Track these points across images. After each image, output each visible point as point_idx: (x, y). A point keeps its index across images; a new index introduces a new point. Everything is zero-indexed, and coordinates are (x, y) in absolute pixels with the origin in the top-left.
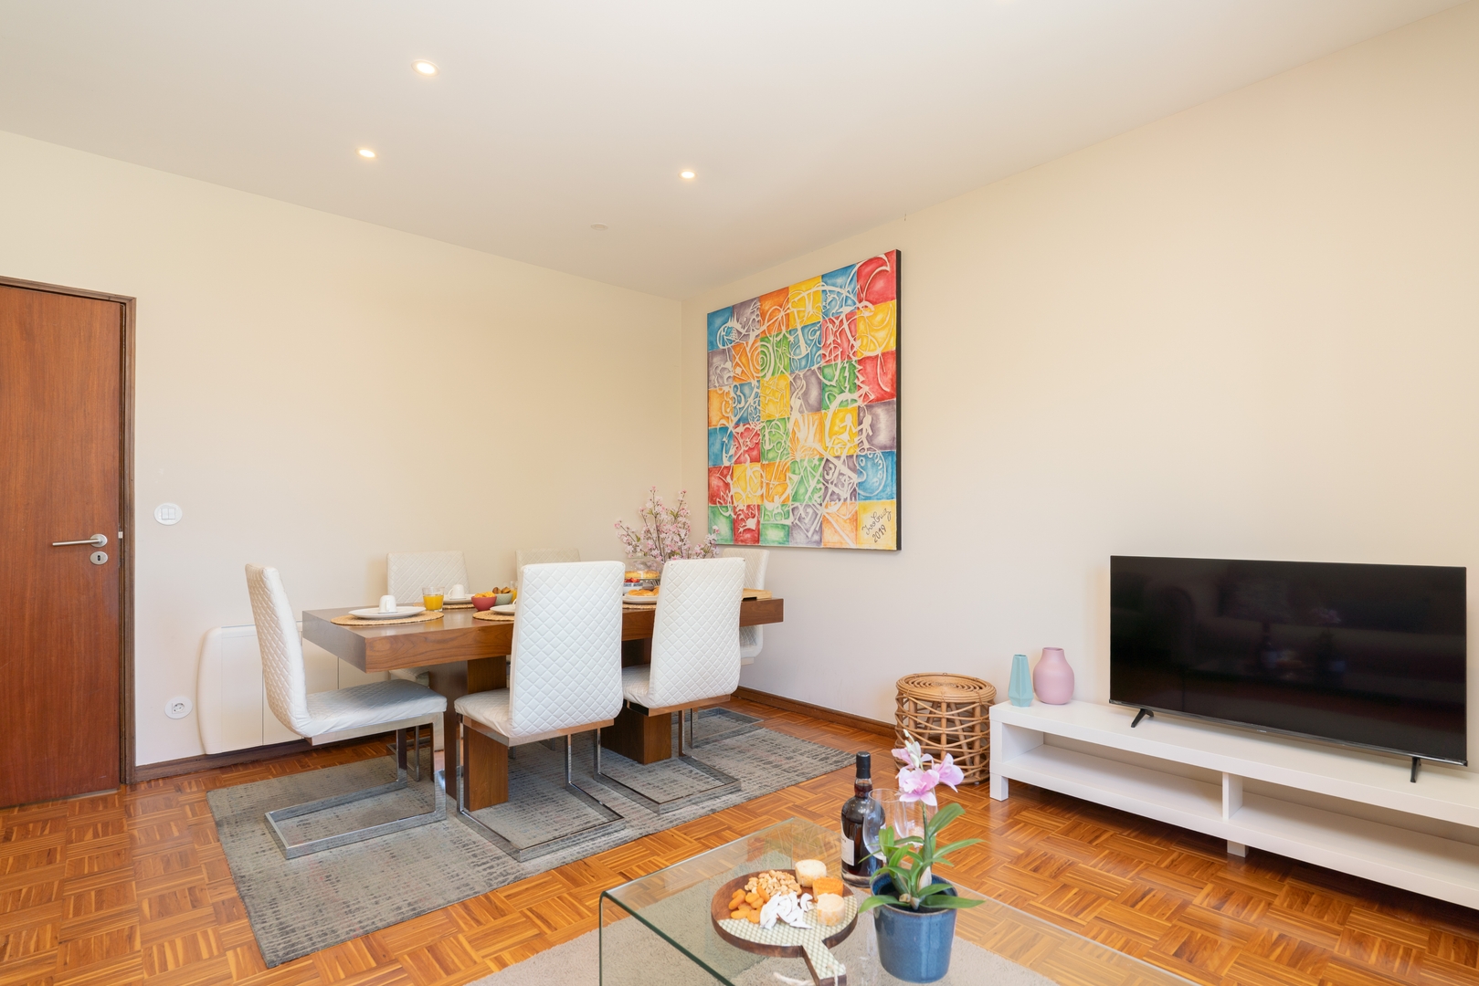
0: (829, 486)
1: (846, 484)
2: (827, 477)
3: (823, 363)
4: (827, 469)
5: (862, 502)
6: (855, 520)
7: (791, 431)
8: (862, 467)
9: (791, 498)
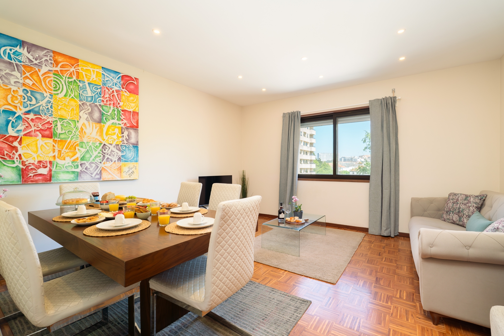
0: (106, 155)
1: (115, 155)
2: (104, 151)
3: (102, 104)
4: (105, 148)
5: (123, 163)
6: (120, 169)
7: (80, 127)
8: (123, 150)
9: (79, 159)
